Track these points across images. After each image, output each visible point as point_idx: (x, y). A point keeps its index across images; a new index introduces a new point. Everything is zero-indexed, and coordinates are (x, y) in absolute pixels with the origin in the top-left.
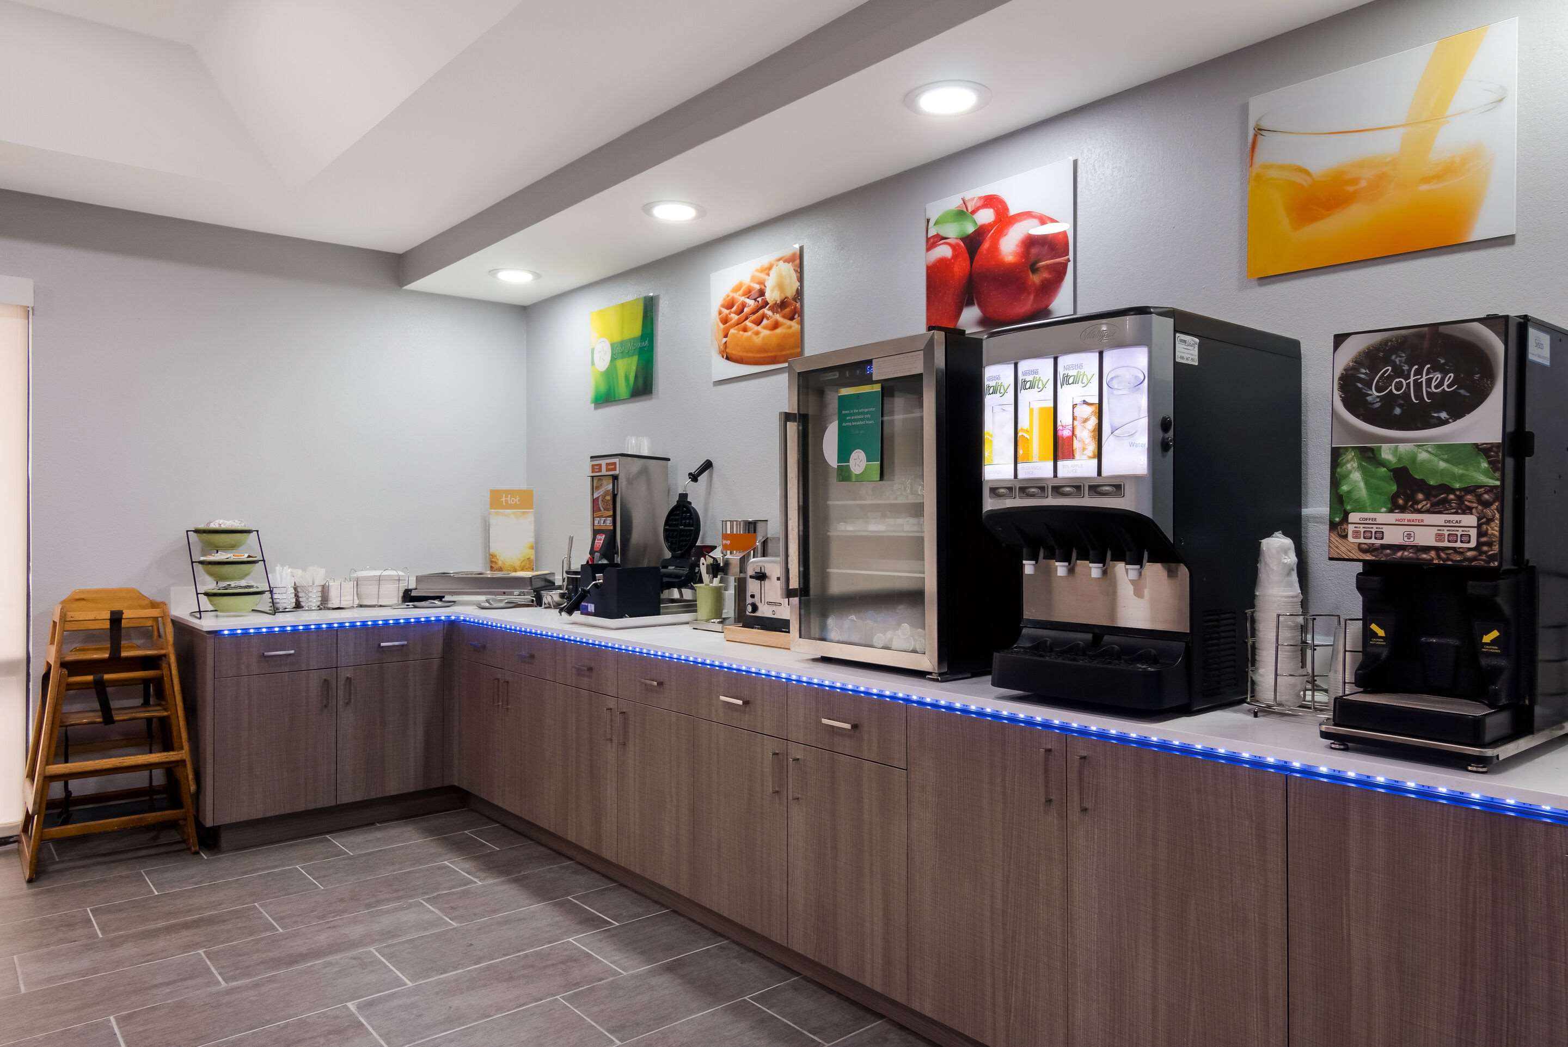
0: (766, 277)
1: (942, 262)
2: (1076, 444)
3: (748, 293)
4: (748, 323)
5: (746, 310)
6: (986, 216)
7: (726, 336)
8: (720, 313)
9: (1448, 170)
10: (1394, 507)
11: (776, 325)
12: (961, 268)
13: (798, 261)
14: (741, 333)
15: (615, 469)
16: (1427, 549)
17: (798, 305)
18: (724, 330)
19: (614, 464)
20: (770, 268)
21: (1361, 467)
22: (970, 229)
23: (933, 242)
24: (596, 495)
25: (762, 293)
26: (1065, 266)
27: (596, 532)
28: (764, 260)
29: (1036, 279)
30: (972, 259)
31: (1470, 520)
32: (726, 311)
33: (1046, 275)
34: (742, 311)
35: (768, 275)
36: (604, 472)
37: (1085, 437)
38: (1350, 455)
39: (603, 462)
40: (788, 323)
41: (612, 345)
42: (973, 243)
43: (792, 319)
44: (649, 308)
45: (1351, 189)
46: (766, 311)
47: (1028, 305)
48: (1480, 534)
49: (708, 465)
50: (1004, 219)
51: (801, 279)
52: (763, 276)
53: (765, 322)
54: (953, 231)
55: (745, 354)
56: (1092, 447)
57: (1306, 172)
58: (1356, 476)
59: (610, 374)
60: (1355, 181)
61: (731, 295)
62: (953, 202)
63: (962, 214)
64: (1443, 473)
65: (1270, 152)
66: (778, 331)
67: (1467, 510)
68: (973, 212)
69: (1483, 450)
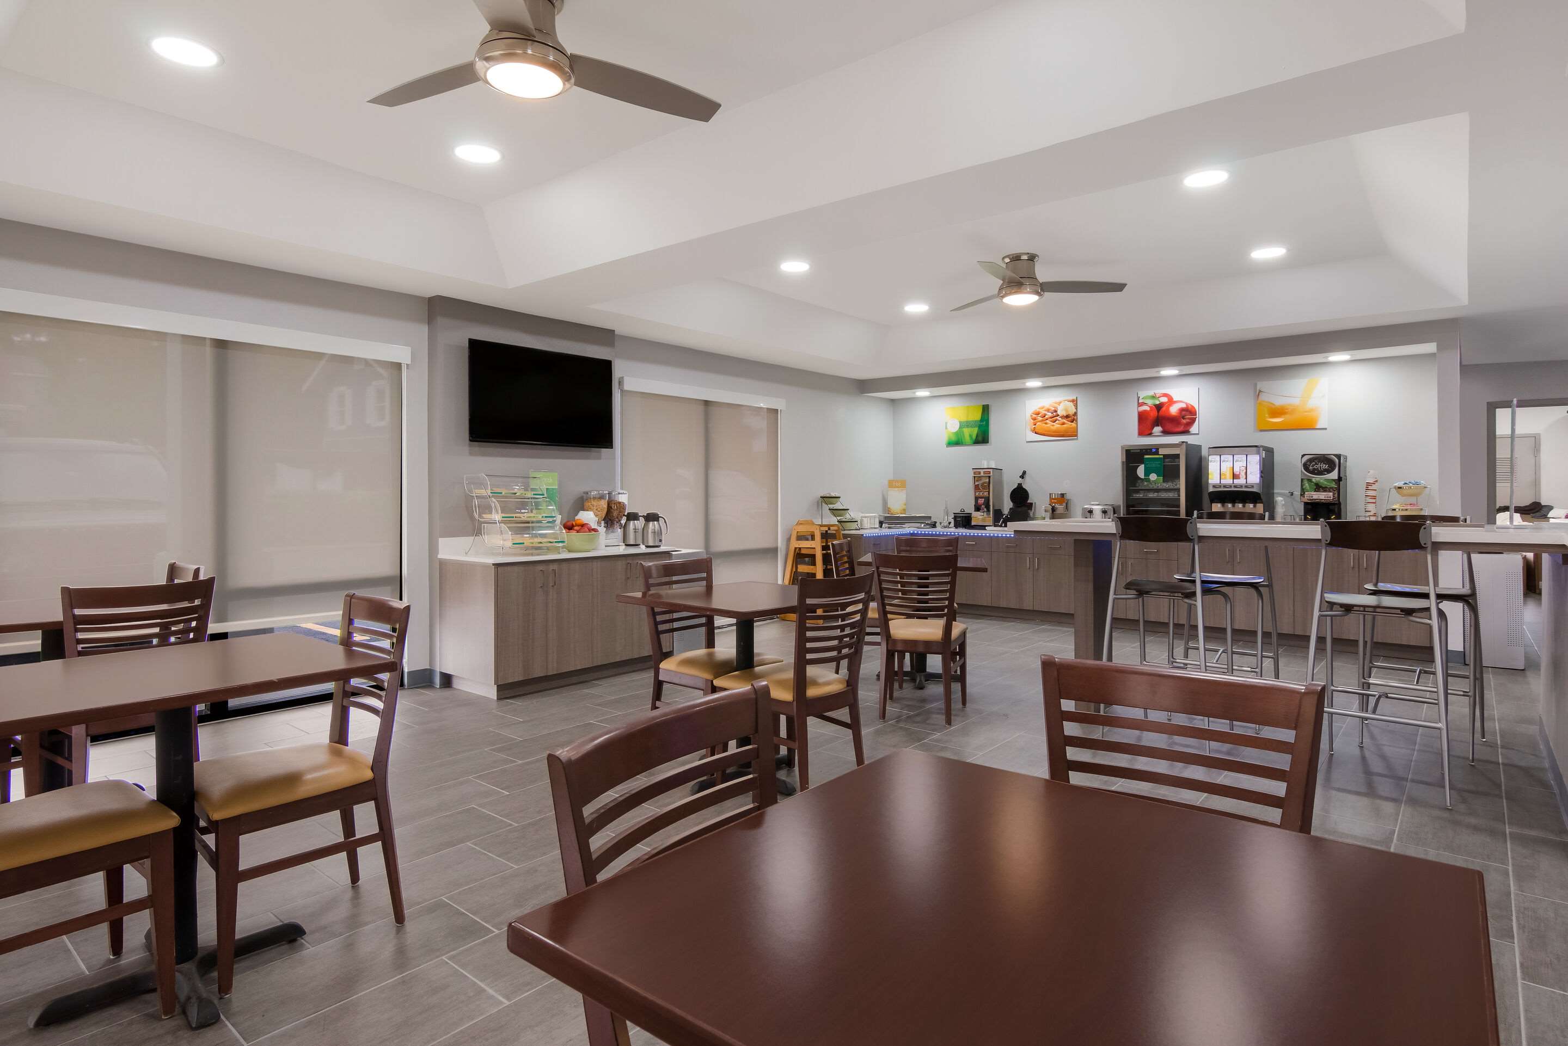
0: (1058, 406)
1: (1145, 411)
2: (1240, 476)
3: (1048, 410)
4: (1047, 421)
5: (1046, 416)
6: (1164, 400)
7: (1035, 425)
8: (1031, 416)
9: (1312, 410)
10: (1315, 491)
11: (1063, 424)
12: (1154, 414)
13: (1075, 402)
14: (1044, 425)
15: (990, 474)
16: (1322, 500)
17: (1075, 418)
18: (1034, 423)
19: (990, 472)
20: (1060, 403)
21: (1308, 483)
22: (1158, 403)
23: (1140, 405)
24: (976, 483)
25: (1056, 411)
26: (1195, 419)
27: (977, 498)
28: (1058, 400)
29: (1184, 421)
30: (1158, 412)
31: (1331, 494)
32: (1035, 416)
33: (1188, 421)
34: (1045, 417)
35: (1059, 405)
36: (982, 474)
37: (1243, 474)
38: (1306, 480)
39: (982, 471)
40: (1070, 423)
41: (960, 422)
42: (1159, 407)
43: (1072, 422)
44: (986, 409)
45: (1287, 411)
46: (1058, 418)
47: (1181, 428)
48: (1333, 496)
49: (1024, 473)
50: (1171, 401)
51: (1076, 409)
52: (1056, 405)
53: (1057, 422)
54: (1150, 402)
55: (1046, 433)
56: (1245, 477)
57: (1274, 405)
58: (1307, 485)
59: (959, 433)
60: (1287, 409)
61: (1038, 410)
62: (1151, 393)
63: (1153, 397)
64: (1326, 484)
65: (1263, 397)
66: (1065, 426)
67: (1330, 492)
68: (1159, 397)
69: (1334, 480)
